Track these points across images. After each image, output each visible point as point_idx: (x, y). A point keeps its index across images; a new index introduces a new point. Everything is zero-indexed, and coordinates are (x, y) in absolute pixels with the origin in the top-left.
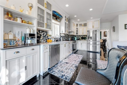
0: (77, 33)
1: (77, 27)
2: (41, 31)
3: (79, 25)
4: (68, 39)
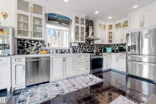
0: (110, 41)
1: (110, 31)
2: (34, 40)
3: (114, 27)
4: (89, 50)
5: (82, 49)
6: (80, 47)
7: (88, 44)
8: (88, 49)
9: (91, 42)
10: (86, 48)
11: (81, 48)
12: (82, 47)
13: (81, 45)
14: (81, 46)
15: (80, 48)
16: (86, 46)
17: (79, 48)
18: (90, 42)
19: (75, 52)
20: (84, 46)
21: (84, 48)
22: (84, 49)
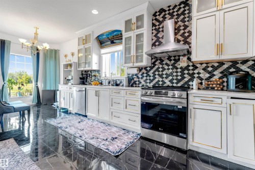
4: (175, 81)
5: (152, 78)
6: (148, 75)
7: (170, 67)
8: (170, 78)
9: (179, 59)
10: (164, 76)
11: (150, 76)
12: (152, 75)
13: (150, 70)
14: (151, 73)
15: (148, 78)
16: (164, 73)
17: (145, 78)
18: (177, 60)
19: (137, 85)
20: (157, 73)
21: (157, 76)
22: (157, 80)
